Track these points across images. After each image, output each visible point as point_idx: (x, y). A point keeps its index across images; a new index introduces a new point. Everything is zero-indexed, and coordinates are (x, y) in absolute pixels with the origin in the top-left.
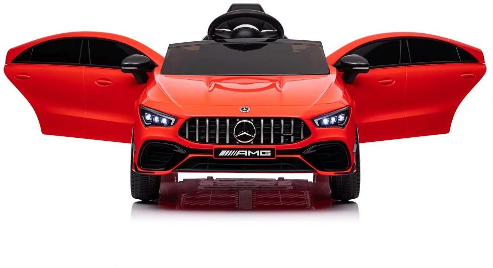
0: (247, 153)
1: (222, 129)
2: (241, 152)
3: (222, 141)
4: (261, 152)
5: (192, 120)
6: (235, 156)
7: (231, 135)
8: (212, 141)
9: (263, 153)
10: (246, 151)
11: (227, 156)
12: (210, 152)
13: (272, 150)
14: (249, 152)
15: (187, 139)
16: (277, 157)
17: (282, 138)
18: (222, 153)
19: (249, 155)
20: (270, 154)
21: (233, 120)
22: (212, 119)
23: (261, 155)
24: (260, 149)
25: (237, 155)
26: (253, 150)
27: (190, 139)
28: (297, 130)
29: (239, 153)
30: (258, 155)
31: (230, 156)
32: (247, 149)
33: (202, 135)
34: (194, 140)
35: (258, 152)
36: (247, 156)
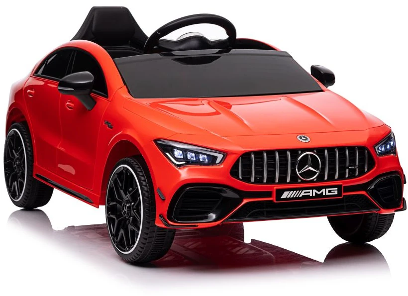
0: (312, 193)
1: (284, 165)
2: (305, 193)
3: (283, 180)
4: (327, 190)
5: (246, 156)
6: (299, 198)
7: (293, 172)
8: (271, 180)
9: (330, 192)
10: (311, 191)
11: (290, 199)
12: (269, 194)
13: (339, 187)
14: (315, 191)
15: (240, 179)
16: (344, 196)
17: (347, 171)
18: (285, 195)
19: (314, 195)
20: (336, 193)
21: (295, 152)
22: (271, 153)
23: (327, 194)
24: (326, 187)
25: (301, 196)
26: (319, 189)
27: (243, 179)
28: (362, 160)
29: (303, 194)
30: (324, 194)
31: (293, 198)
32: (312, 188)
33: (260, 173)
34: (249, 180)
35: (323, 190)
36: (313, 197)
